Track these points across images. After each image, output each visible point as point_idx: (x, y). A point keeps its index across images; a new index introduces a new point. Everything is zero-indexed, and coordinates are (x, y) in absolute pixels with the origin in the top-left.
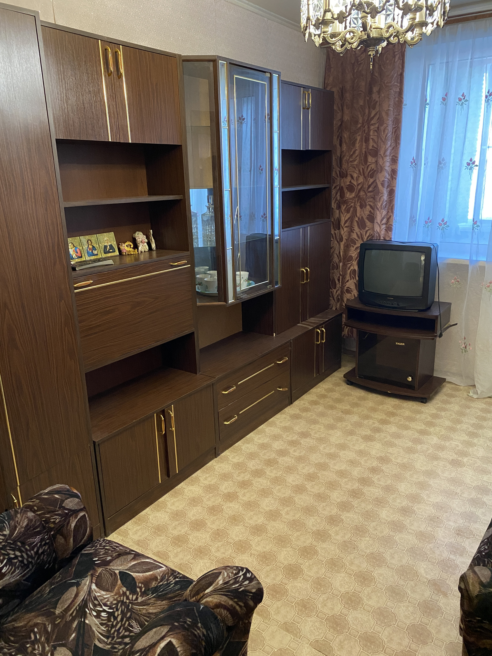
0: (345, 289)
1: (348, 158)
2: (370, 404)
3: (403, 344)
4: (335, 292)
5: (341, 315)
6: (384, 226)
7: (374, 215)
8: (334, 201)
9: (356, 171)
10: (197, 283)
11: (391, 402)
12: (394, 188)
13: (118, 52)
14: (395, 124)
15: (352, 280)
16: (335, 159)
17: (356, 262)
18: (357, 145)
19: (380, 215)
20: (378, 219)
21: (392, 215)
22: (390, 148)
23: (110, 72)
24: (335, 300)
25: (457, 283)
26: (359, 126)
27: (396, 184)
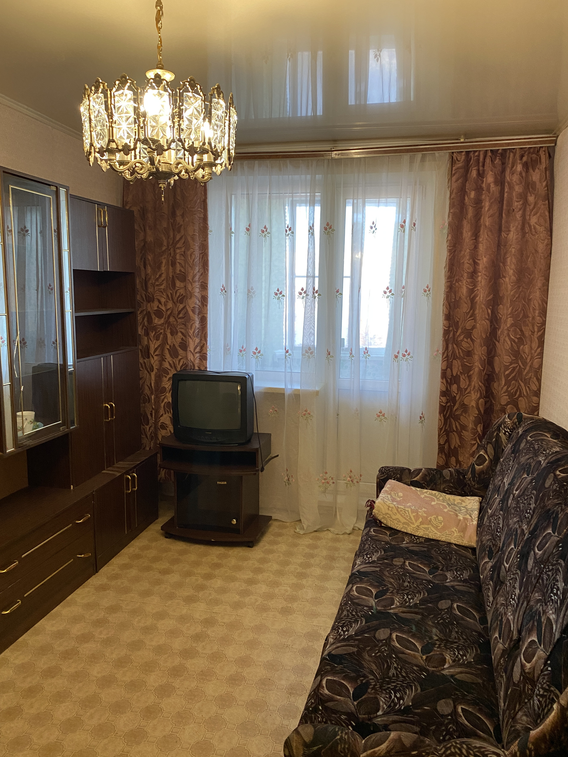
0: (160, 424)
1: (154, 281)
2: (192, 557)
3: (225, 483)
4: (148, 429)
5: (156, 454)
6: (198, 355)
7: (186, 343)
8: (141, 326)
9: (163, 296)
11: (215, 552)
12: (205, 315)
14: (202, 249)
15: (167, 414)
16: (140, 281)
17: (170, 393)
18: (163, 268)
19: (192, 344)
20: (191, 347)
21: (205, 343)
22: (199, 274)
24: (149, 437)
25: (275, 412)
26: (164, 248)
27: (207, 311)
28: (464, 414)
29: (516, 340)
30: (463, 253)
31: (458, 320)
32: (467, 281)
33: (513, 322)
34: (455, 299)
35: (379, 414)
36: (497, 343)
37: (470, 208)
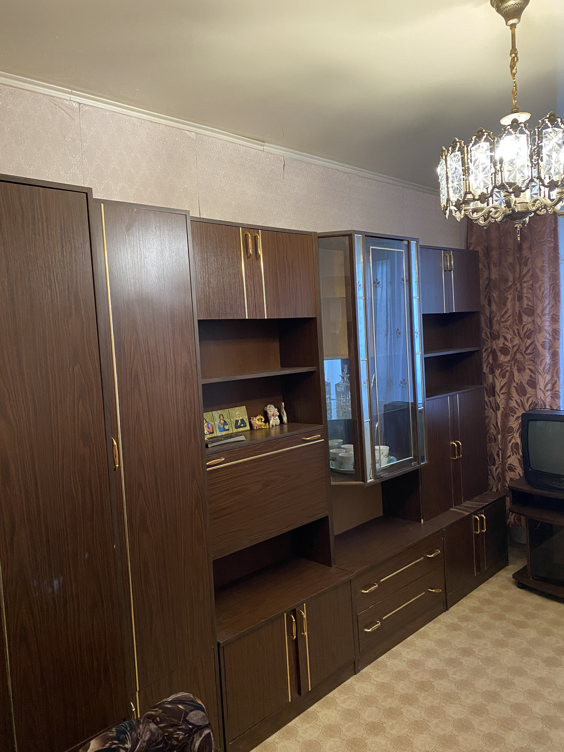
0: (507, 466)
1: (499, 318)
2: (551, 615)
4: (495, 470)
5: (503, 498)
6: (549, 393)
7: (535, 380)
8: (486, 365)
9: (509, 332)
10: (330, 458)
12: (557, 350)
13: (257, 236)
14: (553, 280)
15: (515, 455)
16: (484, 319)
17: (518, 434)
18: (509, 304)
19: (543, 380)
20: (541, 384)
21: (557, 380)
22: (550, 306)
23: (249, 255)
24: (496, 479)
26: (510, 284)
27: (559, 345)
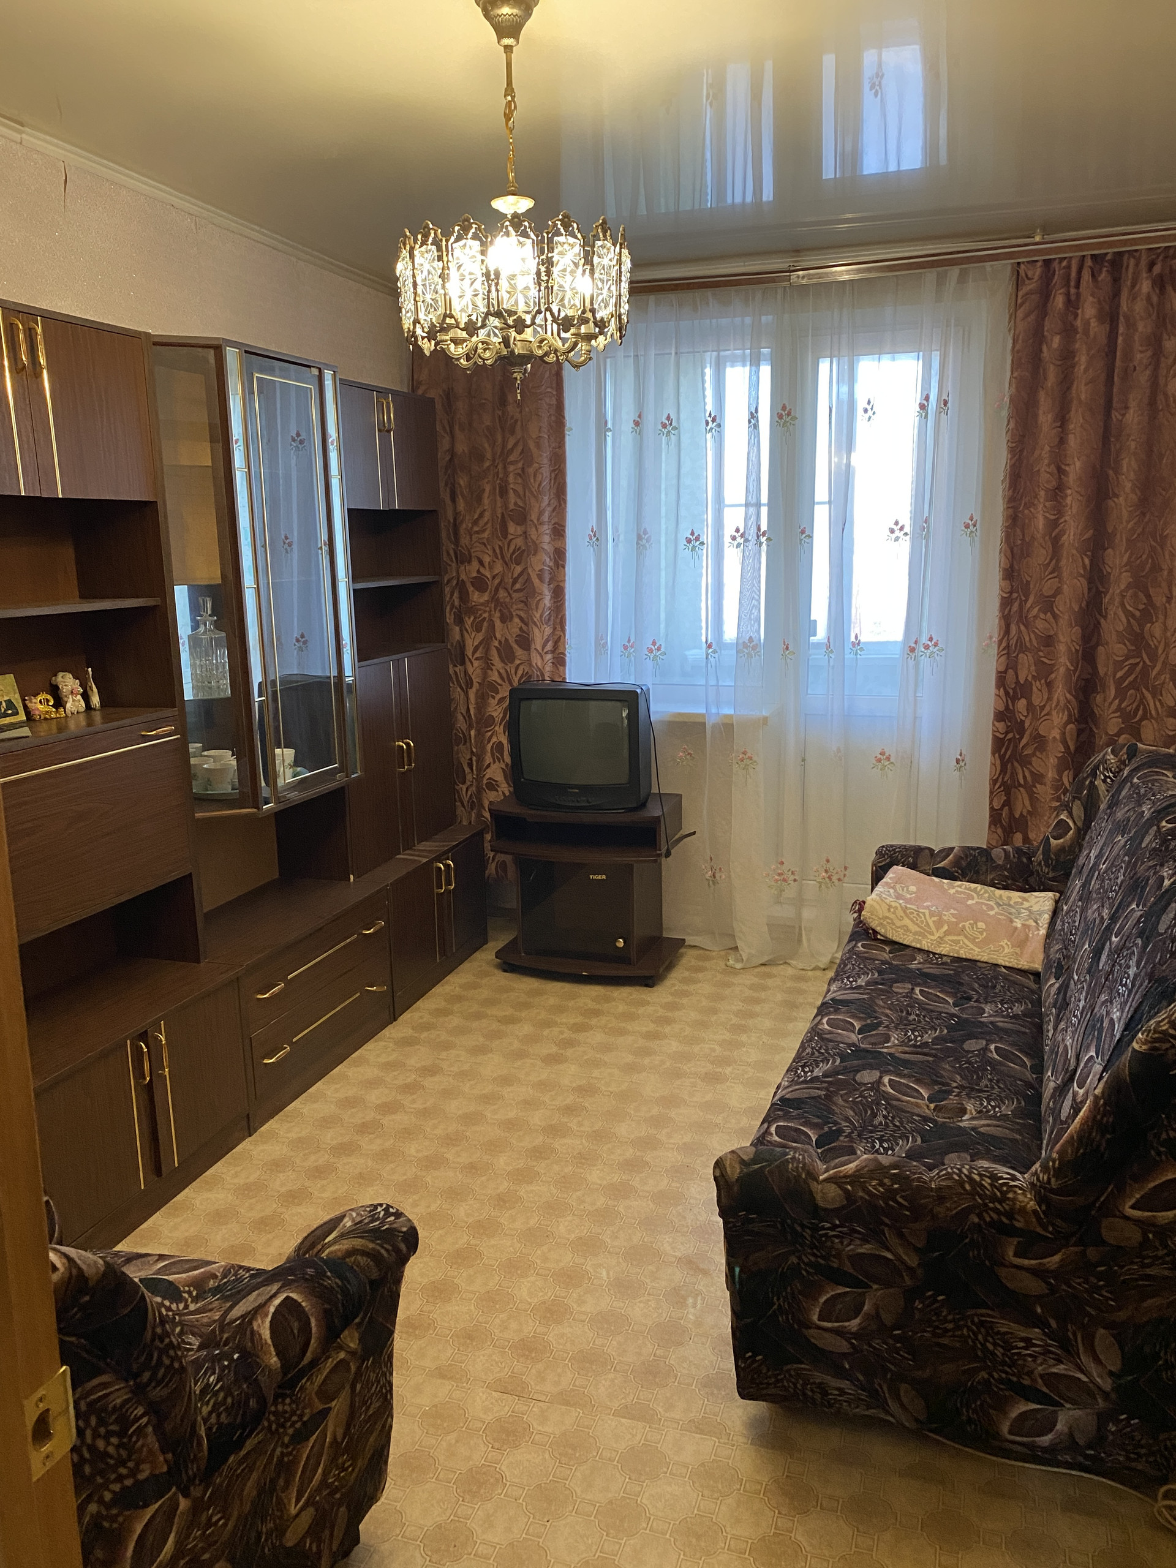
0: (485, 781)
1: (470, 525)
2: (552, 1000)
3: (604, 877)
4: (465, 790)
5: (480, 834)
6: (549, 656)
7: (528, 635)
8: (449, 608)
9: (487, 551)
10: (194, 776)
11: (589, 994)
12: (561, 584)
13: (34, 328)
14: (554, 463)
15: (497, 762)
16: (445, 526)
17: (502, 727)
18: (486, 501)
19: (540, 635)
20: (538, 643)
21: (562, 634)
22: (549, 509)
23: (19, 365)
24: (467, 806)
25: (688, 757)
26: (487, 464)
27: (565, 576)
28: (1038, 753)
29: (1138, 614)
30: (1037, 453)
31: (1029, 579)
32: (1045, 506)
33: (1131, 580)
34: (1023, 540)
35: (880, 756)
36: (1102, 620)
37: (1052, 367)
